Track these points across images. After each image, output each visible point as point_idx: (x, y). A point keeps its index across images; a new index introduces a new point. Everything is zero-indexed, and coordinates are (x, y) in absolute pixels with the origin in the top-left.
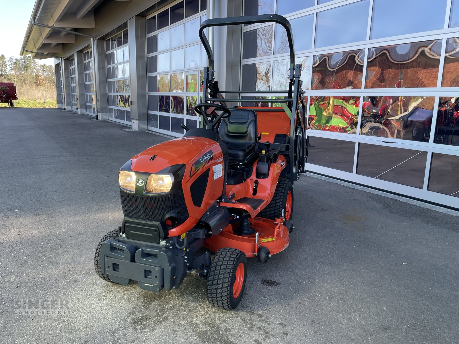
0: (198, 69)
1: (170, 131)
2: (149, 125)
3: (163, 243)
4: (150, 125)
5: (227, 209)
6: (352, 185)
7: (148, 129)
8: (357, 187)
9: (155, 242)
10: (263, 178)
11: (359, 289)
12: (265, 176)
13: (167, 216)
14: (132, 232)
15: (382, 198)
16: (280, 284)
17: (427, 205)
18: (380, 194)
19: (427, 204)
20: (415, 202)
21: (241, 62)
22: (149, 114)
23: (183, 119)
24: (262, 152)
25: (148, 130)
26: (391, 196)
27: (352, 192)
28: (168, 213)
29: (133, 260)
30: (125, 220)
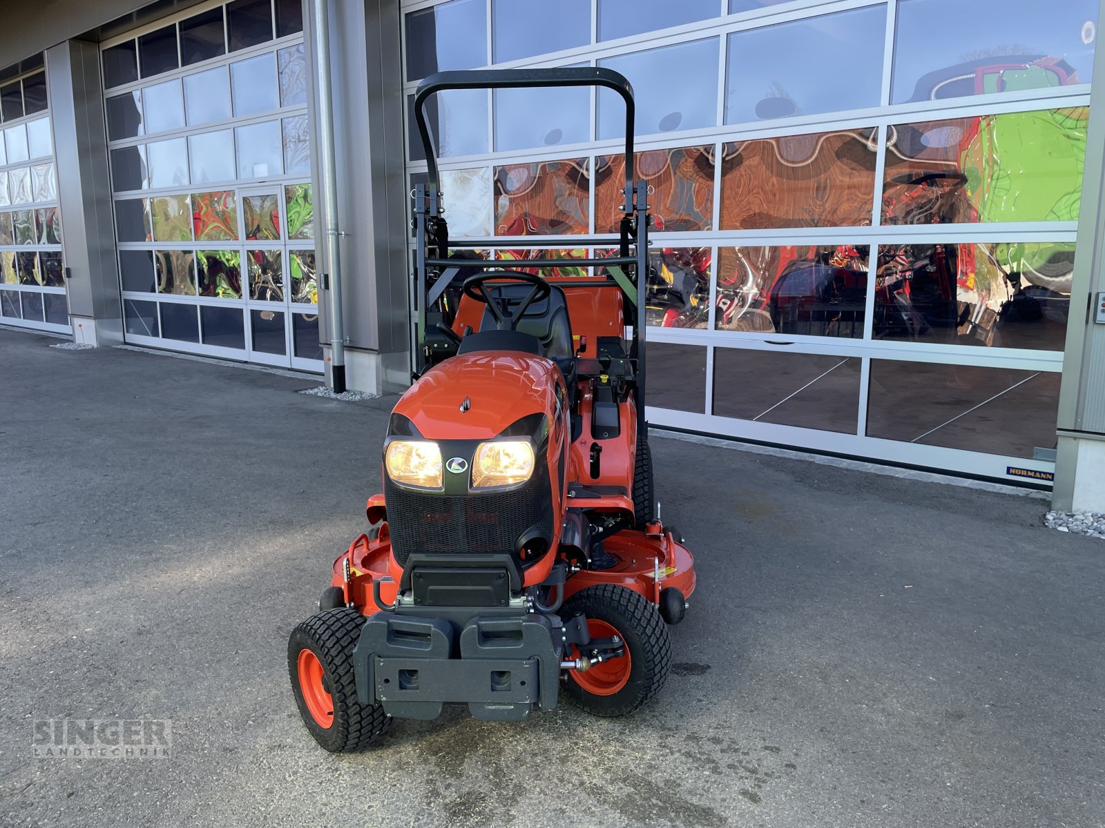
0: (279, 182)
1: (198, 342)
2: (128, 328)
3: (516, 602)
4: (131, 330)
5: (584, 513)
6: (707, 440)
7: (126, 341)
8: (719, 442)
9: (499, 604)
10: (608, 438)
11: (862, 650)
12: (615, 432)
13: (523, 541)
14: (431, 587)
15: (781, 461)
16: (709, 667)
17: (869, 467)
18: (772, 454)
19: (869, 465)
20: (845, 463)
21: (407, 166)
22: (125, 300)
23: (241, 310)
24: (601, 379)
25: (126, 343)
26: (795, 456)
27: (718, 455)
28: (525, 532)
29: (455, 653)
30: (414, 561)
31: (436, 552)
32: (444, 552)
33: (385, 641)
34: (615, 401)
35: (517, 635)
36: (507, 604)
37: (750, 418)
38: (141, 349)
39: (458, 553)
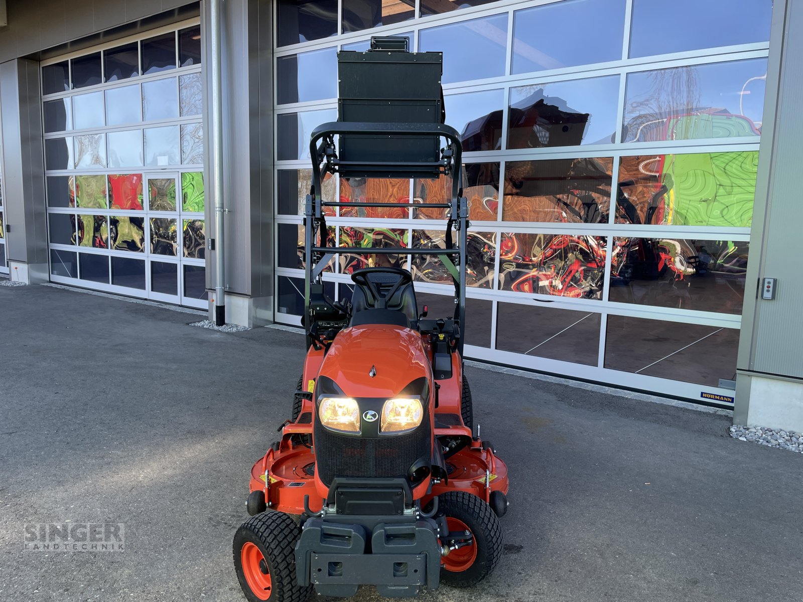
0: (177, 170)
2: (53, 270)
4: (55, 272)
6: (492, 367)
7: (51, 280)
8: (501, 369)
9: (397, 513)
10: (445, 378)
11: (624, 533)
12: (448, 374)
13: (414, 469)
14: (349, 502)
15: (546, 385)
16: (522, 547)
17: (607, 390)
18: (538, 378)
19: (607, 388)
20: (590, 387)
21: (275, 164)
22: (51, 250)
23: (144, 261)
24: (439, 337)
25: (50, 282)
26: (554, 380)
27: (502, 379)
28: (415, 462)
29: (368, 550)
30: (338, 483)
31: (352, 477)
32: (358, 477)
33: (319, 541)
34: (449, 353)
35: (411, 536)
36: (402, 513)
37: (523, 352)
38: (63, 287)
39: (368, 477)
